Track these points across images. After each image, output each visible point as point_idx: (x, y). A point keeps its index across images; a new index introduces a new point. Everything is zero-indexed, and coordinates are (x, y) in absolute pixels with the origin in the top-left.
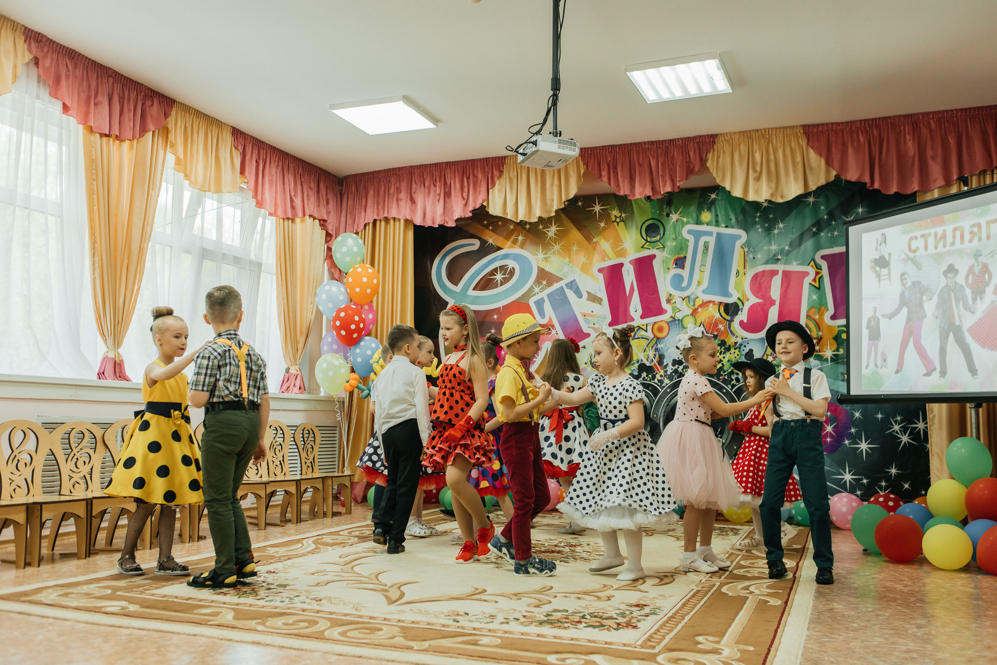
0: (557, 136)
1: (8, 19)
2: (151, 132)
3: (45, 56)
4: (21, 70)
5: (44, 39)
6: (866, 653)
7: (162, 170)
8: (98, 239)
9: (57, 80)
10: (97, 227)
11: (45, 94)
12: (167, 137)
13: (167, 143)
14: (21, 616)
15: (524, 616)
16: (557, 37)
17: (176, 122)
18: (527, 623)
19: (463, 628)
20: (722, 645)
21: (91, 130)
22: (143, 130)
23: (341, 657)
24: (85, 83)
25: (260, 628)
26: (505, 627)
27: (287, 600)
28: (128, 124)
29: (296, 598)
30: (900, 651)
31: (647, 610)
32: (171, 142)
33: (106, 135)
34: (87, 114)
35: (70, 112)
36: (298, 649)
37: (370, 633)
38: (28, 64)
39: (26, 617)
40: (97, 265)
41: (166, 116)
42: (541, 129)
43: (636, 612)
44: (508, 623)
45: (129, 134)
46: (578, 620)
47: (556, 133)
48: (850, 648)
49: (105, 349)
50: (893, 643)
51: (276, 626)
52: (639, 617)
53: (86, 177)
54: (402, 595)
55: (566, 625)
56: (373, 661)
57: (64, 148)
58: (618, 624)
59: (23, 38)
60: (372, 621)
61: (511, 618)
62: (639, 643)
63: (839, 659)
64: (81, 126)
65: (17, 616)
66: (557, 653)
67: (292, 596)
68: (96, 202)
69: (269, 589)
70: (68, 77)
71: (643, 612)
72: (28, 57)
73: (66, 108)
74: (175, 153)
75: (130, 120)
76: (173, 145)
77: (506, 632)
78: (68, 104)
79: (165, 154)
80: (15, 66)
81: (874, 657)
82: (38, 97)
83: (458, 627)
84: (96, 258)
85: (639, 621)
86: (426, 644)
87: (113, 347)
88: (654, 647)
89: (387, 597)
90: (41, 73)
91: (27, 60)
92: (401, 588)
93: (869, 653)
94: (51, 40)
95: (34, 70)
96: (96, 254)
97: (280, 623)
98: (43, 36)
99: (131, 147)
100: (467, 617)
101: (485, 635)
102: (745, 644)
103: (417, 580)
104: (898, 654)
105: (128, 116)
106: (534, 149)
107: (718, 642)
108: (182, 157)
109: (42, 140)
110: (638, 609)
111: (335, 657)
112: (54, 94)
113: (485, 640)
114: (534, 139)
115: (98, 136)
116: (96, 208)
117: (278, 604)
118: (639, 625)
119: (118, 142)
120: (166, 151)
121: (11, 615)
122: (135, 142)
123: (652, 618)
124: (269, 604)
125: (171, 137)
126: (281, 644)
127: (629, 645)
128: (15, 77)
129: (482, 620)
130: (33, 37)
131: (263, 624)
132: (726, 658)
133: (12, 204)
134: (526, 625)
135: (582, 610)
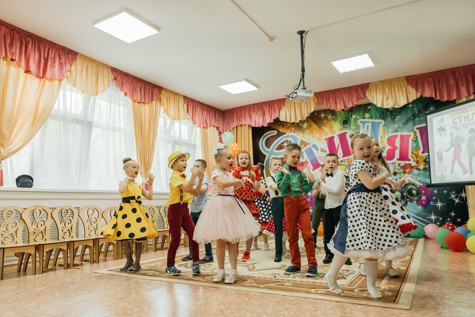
0: (304, 89)
1: (106, 65)
2: (155, 100)
3: (118, 76)
4: (110, 82)
5: (118, 71)
6: (442, 288)
7: (159, 114)
8: (138, 141)
9: (123, 84)
10: (138, 136)
11: (118, 89)
12: (161, 101)
13: (161, 103)
14: (119, 277)
15: (301, 275)
16: (303, 52)
17: (164, 96)
18: (302, 277)
19: (278, 279)
20: (381, 285)
21: (134, 101)
22: (152, 100)
23: (233, 290)
24: (132, 85)
25: (203, 280)
26: (294, 279)
27: (212, 270)
28: (147, 98)
29: (215, 269)
30: (456, 287)
31: (350, 272)
32: (162, 103)
33: (140, 103)
34: (133, 96)
35: (127, 95)
36: (217, 288)
37: (243, 282)
38: (113, 79)
39: (121, 277)
40: (138, 150)
41: (160, 93)
42: (298, 87)
43: (346, 273)
44: (295, 277)
45: (148, 101)
46: (322, 276)
47: (304, 88)
48: (435, 286)
49: (142, 180)
50: (453, 284)
51: (208, 280)
52: (347, 275)
53: (134, 118)
54: (254, 268)
55: (318, 278)
56: (244, 292)
57: (126, 108)
58: (339, 277)
59: (111, 71)
60: (243, 277)
61: (296, 276)
62: (347, 284)
63: (430, 290)
64: (131, 100)
65: (118, 276)
66: (314, 288)
67: (213, 269)
68: (137, 127)
69: (204, 266)
70: (126, 83)
71: (348, 273)
72: (113, 77)
73: (126, 94)
74: (163, 107)
75: (148, 96)
76: (163, 104)
77: (294, 281)
78: (126, 92)
79: (160, 107)
80: (108, 81)
81: (445, 289)
82: (116, 91)
83: (276, 279)
84: (138, 147)
85: (347, 276)
86: (264, 286)
87: (145, 179)
88: (353, 286)
89: (248, 268)
90: (117, 83)
91: (112, 78)
92: (254, 265)
93: (443, 288)
94: (120, 71)
95: (114, 81)
96: (138, 145)
97: (210, 278)
98: (117, 69)
99: (148, 106)
100: (279, 276)
101: (286, 282)
102: (390, 285)
103: (260, 262)
104: (455, 288)
105: (147, 95)
106: (296, 95)
107: (379, 284)
108: (166, 108)
109: (118, 106)
110: (347, 271)
111: (230, 291)
112: (122, 90)
113: (286, 284)
114: (296, 91)
115: (137, 103)
116: (137, 129)
117: (208, 271)
118: (347, 277)
119: (144, 105)
120: (160, 106)
121: (116, 276)
122: (150, 104)
123: (352, 275)
124: (205, 271)
126: (210, 286)
127: (343, 285)
128: (108, 85)
129: (285, 277)
130: (114, 70)
131: (204, 279)
132: (383, 290)
133: (109, 130)
134: (302, 278)
135: (324, 272)
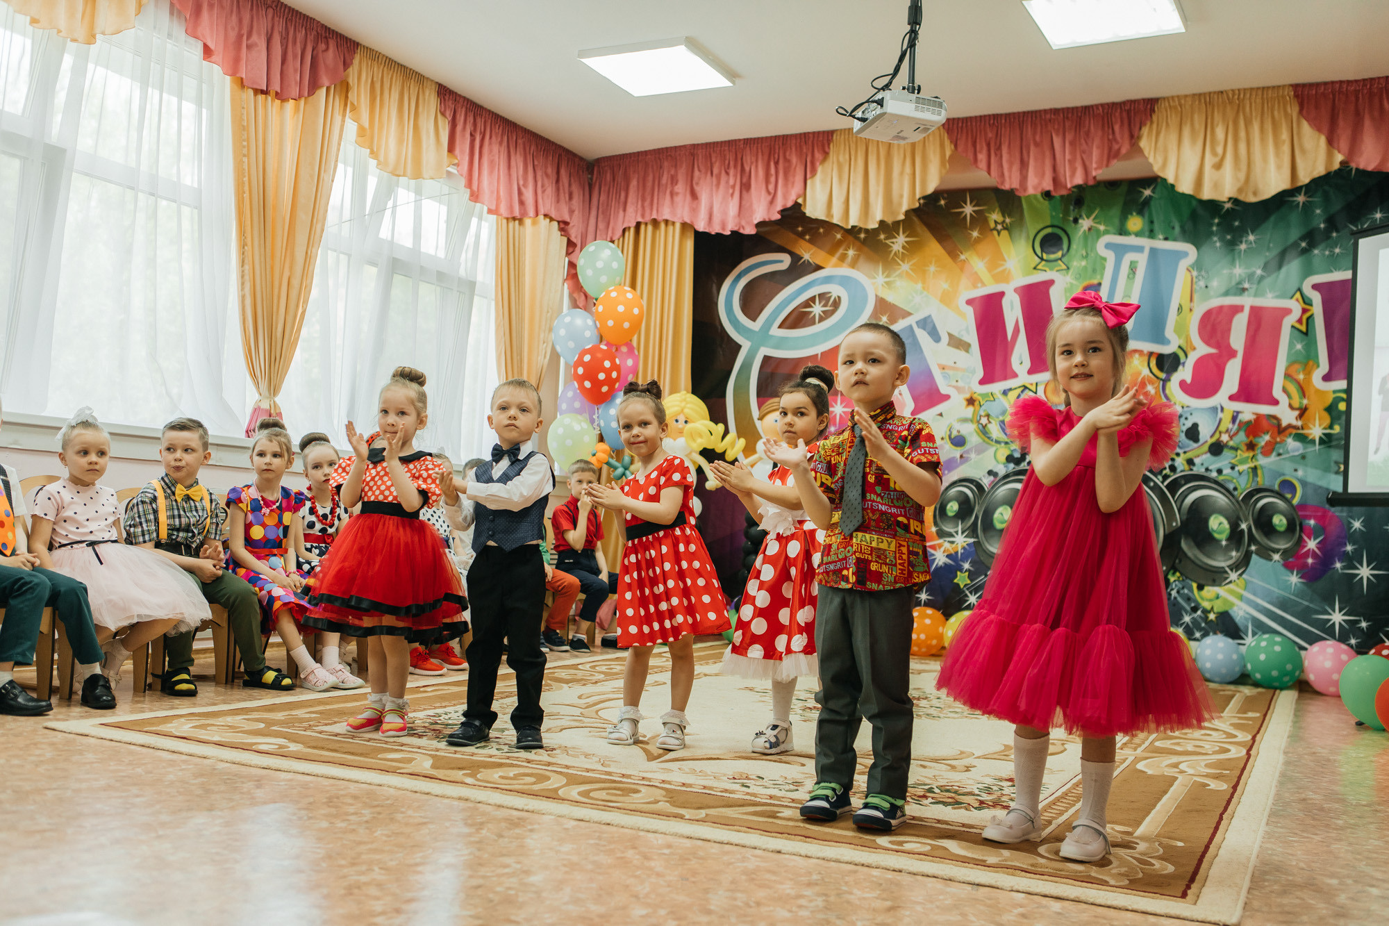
0: (913, 93)
12: (347, 97)
13: (346, 105)
17: (359, 74)
42: (890, 82)
47: (913, 89)
76: (354, 108)
79: (343, 121)
89: (645, 750)
106: (879, 111)
108: (366, 125)
114: (879, 96)
120: (344, 116)
125: (352, 96)
